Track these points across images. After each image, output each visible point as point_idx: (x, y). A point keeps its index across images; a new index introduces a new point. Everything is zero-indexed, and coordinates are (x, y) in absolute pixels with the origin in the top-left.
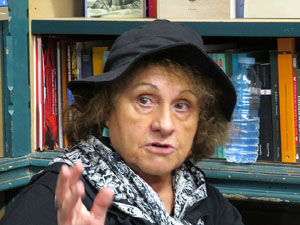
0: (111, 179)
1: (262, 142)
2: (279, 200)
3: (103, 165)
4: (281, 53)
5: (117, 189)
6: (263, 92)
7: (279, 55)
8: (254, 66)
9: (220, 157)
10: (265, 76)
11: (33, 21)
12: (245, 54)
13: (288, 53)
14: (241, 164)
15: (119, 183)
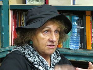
0: (32, 57)
1: (81, 43)
2: (86, 61)
3: (30, 52)
4: (87, 15)
5: (34, 60)
6: (81, 28)
7: (86, 16)
8: (79, 20)
9: (68, 48)
10: (82, 22)
11: (10, 5)
12: (76, 16)
13: (89, 15)
14: (74, 50)
15: (35, 58)
